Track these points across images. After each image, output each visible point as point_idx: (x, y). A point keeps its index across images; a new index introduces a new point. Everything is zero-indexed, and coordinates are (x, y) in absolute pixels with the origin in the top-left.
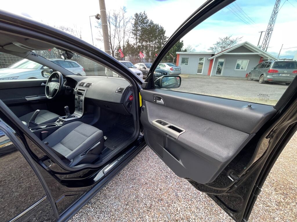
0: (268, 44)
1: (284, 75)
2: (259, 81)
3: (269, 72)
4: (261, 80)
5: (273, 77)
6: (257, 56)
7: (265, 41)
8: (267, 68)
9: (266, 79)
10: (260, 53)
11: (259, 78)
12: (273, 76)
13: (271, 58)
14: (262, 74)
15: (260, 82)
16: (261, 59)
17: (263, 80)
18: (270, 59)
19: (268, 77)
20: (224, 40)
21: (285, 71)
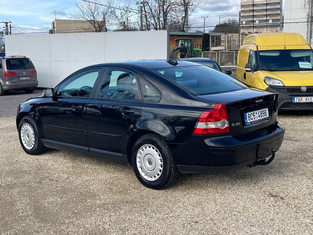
1: (24, 79)
3: (5, 75)
5: (14, 83)
12: (13, 80)
19: (7, 83)
21: (24, 73)
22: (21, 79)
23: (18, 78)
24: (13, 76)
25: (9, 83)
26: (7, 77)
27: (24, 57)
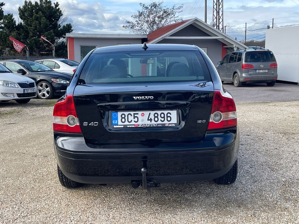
0: (222, 17)
1: (261, 71)
2: (234, 84)
3: (243, 67)
4: (236, 82)
5: (250, 75)
6: (216, 41)
7: (217, 12)
8: (238, 61)
9: (242, 80)
10: (219, 37)
11: (232, 79)
12: (250, 73)
13: (237, 46)
14: (235, 72)
15: (236, 85)
16: (223, 47)
17: (238, 80)
18: (235, 47)
19: (244, 75)
20: (150, 8)
21: (262, 66)
22: (257, 71)
23: (255, 70)
24: (249, 68)
25: (246, 75)
26: (244, 70)
27: (268, 50)
